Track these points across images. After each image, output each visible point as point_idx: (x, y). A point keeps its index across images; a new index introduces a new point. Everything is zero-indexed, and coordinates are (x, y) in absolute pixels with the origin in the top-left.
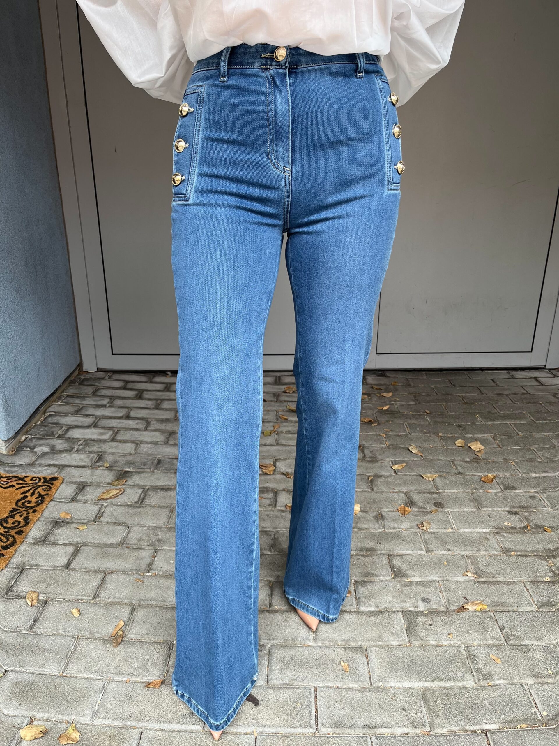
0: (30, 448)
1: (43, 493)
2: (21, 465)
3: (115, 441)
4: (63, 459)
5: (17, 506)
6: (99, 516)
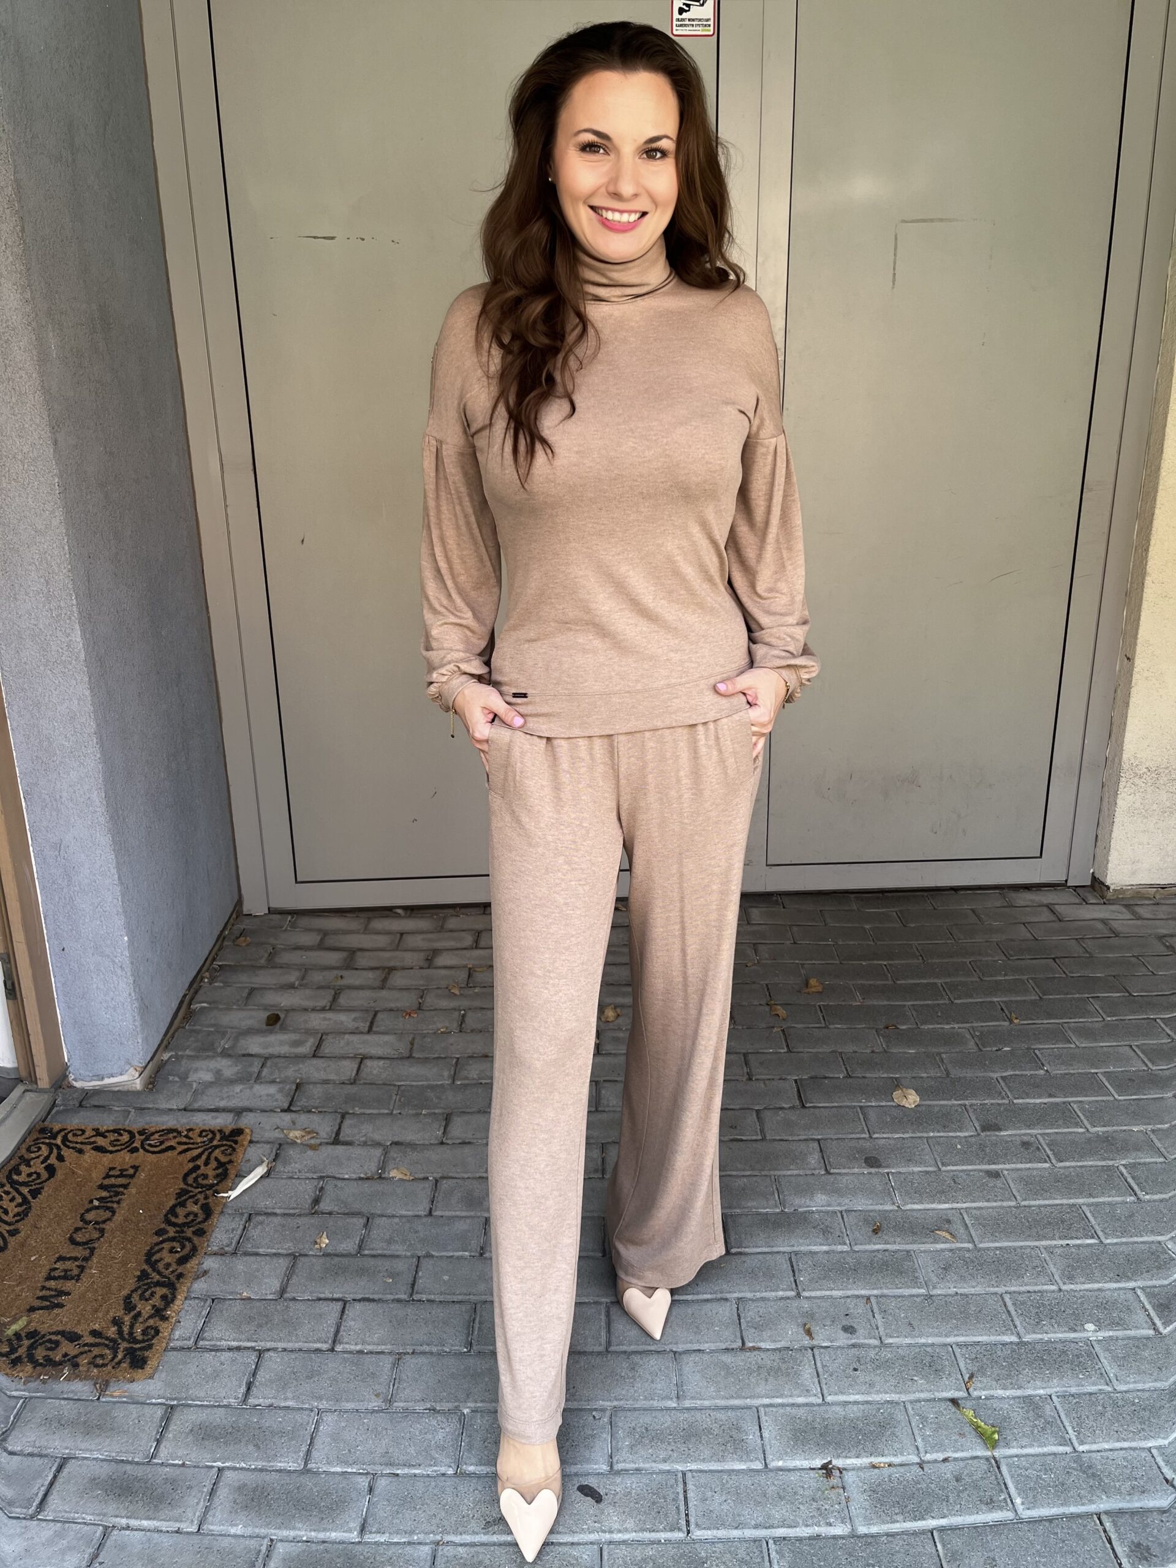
0: (179, 1078)
1: (223, 1159)
2: (171, 1110)
3: (322, 1057)
4: (239, 1096)
5: (187, 1184)
6: (316, 1201)
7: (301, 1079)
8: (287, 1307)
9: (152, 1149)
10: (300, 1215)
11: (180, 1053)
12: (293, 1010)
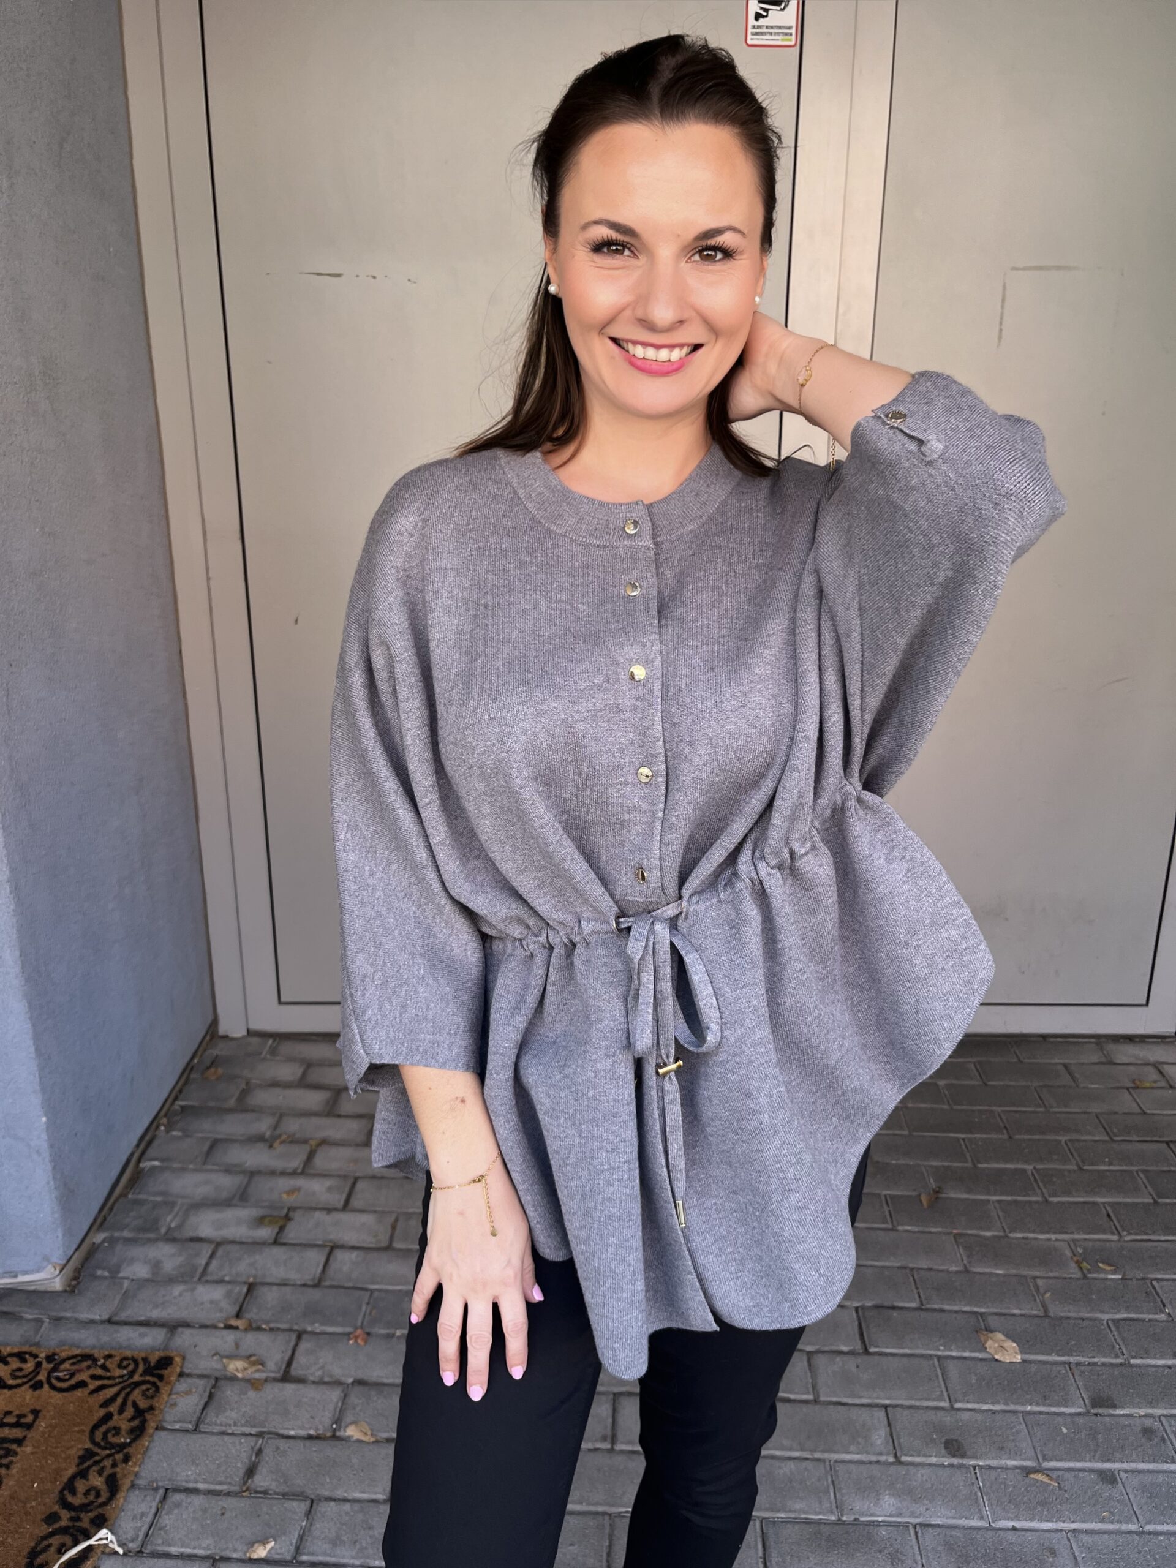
0: (110, 1272)
1: (143, 1404)
2: (92, 1322)
3: (284, 1244)
4: (177, 1302)
5: (93, 1441)
6: (251, 1472)
7: (255, 1277)
9: (59, 1385)
10: (228, 1494)
11: (116, 1234)
12: (259, 1173)
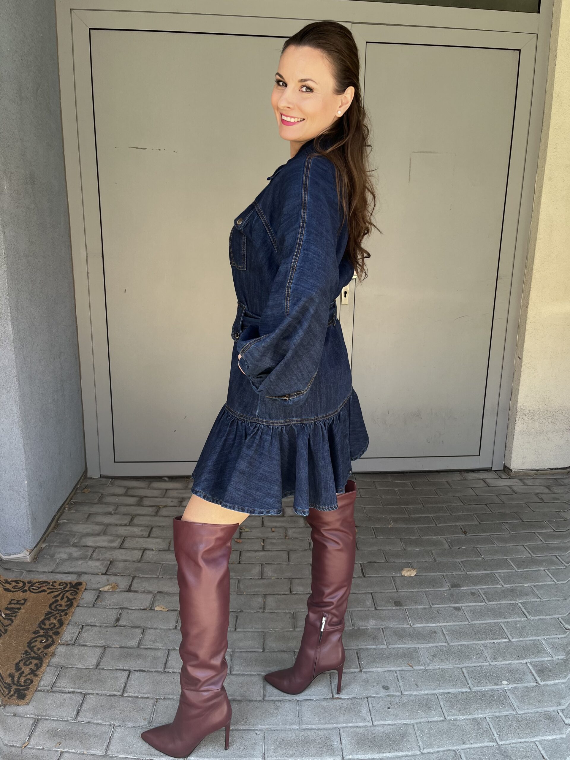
0: (50, 556)
1: (71, 597)
2: (45, 572)
3: (124, 548)
4: (80, 566)
5: (51, 609)
7: (113, 559)
8: (100, 673)
9: (34, 591)
10: (109, 627)
11: (51, 544)
12: (110, 525)
